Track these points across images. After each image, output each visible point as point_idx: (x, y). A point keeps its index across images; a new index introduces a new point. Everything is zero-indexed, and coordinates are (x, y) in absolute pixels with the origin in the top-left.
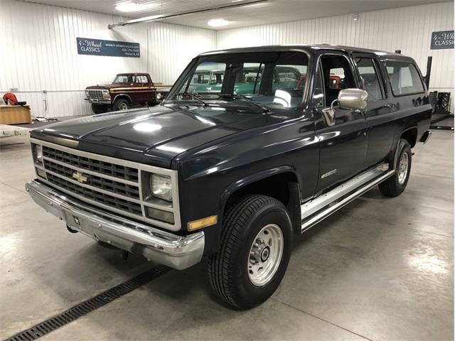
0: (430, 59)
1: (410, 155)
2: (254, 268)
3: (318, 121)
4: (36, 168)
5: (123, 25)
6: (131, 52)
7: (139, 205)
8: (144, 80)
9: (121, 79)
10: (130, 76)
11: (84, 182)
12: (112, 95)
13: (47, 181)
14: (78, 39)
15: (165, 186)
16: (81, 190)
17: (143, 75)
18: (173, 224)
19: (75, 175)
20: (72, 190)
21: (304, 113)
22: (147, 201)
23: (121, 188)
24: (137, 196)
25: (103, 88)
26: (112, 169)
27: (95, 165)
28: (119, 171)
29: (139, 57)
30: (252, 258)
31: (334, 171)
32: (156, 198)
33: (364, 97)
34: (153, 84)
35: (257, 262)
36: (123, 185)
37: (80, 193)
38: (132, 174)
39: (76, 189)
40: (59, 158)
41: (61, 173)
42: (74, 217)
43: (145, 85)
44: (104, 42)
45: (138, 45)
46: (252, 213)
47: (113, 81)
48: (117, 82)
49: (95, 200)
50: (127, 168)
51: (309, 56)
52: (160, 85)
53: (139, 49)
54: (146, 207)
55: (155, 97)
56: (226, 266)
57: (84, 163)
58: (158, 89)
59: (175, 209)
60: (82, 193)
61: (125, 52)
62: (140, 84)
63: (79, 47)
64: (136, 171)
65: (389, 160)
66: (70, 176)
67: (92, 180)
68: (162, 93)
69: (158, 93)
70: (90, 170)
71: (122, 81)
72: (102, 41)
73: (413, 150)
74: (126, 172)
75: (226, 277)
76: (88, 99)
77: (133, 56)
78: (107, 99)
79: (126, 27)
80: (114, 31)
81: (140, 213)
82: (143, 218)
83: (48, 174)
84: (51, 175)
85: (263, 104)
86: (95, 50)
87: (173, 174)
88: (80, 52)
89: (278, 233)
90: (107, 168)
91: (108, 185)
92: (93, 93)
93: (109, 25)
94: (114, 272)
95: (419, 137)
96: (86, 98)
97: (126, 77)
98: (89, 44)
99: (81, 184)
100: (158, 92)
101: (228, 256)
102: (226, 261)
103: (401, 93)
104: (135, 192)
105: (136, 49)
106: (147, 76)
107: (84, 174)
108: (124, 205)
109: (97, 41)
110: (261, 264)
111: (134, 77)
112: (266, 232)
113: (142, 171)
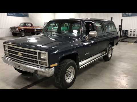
0: (122, 20)
1: (112, 49)
2: (67, 78)
3: (84, 40)
4: (5, 52)
6: (25, 15)
7: (37, 61)
10: (25, 23)
11: (21, 56)
12: (19, 30)
13: (8, 56)
15: (44, 56)
18: (46, 65)
19: (18, 54)
21: (80, 38)
24: (37, 59)
25: (16, 27)
26: (30, 52)
27: (25, 51)
28: (32, 52)
29: (28, 17)
30: (66, 75)
31: (88, 53)
32: (41, 59)
33: (96, 33)
34: (33, 26)
35: (68, 77)
36: (33, 56)
37: (20, 59)
40: (13, 49)
41: (14, 53)
42: (18, 65)
46: (66, 63)
48: (20, 25)
50: (34, 51)
51: (82, 22)
54: (39, 61)
55: (34, 31)
57: (21, 51)
59: (47, 62)
61: (23, 15)
62: (29, 26)
64: (37, 52)
65: (105, 50)
66: (17, 54)
67: (23, 55)
68: (37, 29)
69: (35, 29)
70: (23, 52)
71: (22, 25)
73: (113, 48)
74: (34, 53)
75: (60, 80)
77: (26, 17)
78: (17, 31)
82: (38, 64)
83: (9, 54)
84: (10, 54)
85: (69, 35)
86: (13, 15)
87: (47, 53)
88: (8, 15)
89: (73, 69)
90: (28, 52)
91: (28, 56)
92: (12, 29)
95: (115, 44)
96: (10, 31)
97: (24, 24)
99: (20, 56)
103: (109, 31)
106: (31, 23)
107: (21, 54)
108: (33, 61)
110: (69, 77)
112: (70, 69)
113: (38, 52)
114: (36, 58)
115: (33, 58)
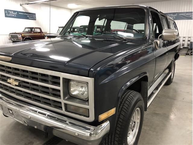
5: (28, 4)
6: (32, 18)
7: (60, 103)
8: (38, 31)
9: (27, 30)
10: (31, 28)
11: (16, 85)
12: (23, 37)
14: (5, 10)
16: (14, 91)
17: (38, 28)
18: (88, 117)
19: (9, 81)
20: (7, 90)
22: (66, 100)
23: (45, 90)
24: (59, 96)
25: (18, 34)
26: (38, 76)
27: (25, 74)
28: (44, 78)
29: (35, 20)
31: (158, 74)
32: (73, 98)
34: (42, 32)
36: (48, 88)
38: (55, 80)
39: (10, 89)
42: (9, 109)
43: (39, 33)
44: (18, 12)
45: (35, 14)
46: (130, 103)
47: (23, 31)
48: (25, 31)
49: (24, 98)
50: (50, 76)
51: (145, 10)
52: (46, 33)
53: (35, 16)
54: (66, 104)
56: (117, 139)
57: (16, 72)
58: (45, 35)
59: (91, 106)
60: (15, 93)
61: (28, 17)
62: (37, 33)
63: (5, 14)
64: (58, 78)
65: (169, 67)
66: (6, 81)
67: (22, 84)
70: (21, 77)
71: (27, 31)
72: (17, 11)
74: (50, 79)
76: (10, 39)
78: (20, 39)
79: (29, 5)
80: (23, 7)
81: (60, 108)
82: (63, 111)
86: (13, 15)
87: (90, 81)
88: (6, 16)
91: (35, 88)
92: (13, 36)
93: (20, 4)
94: (35, 138)
96: (9, 38)
97: (29, 29)
98: (10, 12)
99: (13, 87)
100: (46, 36)
101: (118, 132)
102: (117, 136)
104: (58, 93)
105: (34, 16)
106: (40, 29)
107: (16, 80)
108: (47, 102)
109: (15, 11)
111: (33, 29)
113: (63, 79)
114: (56, 93)
115: (47, 93)
